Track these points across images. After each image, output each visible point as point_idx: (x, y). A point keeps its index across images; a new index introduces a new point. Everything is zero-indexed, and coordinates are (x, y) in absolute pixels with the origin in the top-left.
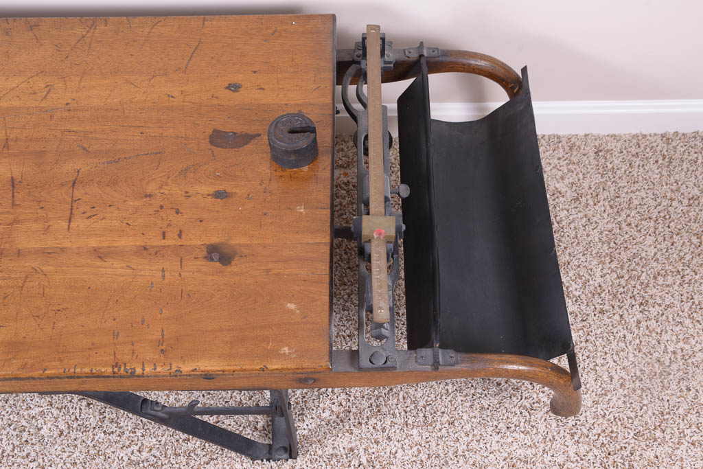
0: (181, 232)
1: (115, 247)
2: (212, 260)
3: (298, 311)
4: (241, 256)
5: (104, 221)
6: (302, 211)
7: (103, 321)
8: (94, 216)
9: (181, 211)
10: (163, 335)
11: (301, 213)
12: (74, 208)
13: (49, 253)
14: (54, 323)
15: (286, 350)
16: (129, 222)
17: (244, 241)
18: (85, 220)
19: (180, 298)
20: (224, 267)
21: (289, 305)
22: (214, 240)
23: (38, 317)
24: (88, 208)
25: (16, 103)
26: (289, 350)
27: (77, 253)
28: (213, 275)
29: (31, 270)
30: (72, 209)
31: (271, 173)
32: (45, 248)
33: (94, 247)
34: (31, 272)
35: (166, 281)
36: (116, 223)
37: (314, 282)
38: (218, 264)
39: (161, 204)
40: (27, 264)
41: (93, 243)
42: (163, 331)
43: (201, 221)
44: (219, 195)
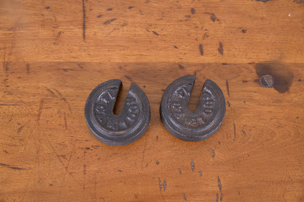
0: (221, 45)
1: (146, 64)
2: (264, 84)
4: (300, 80)
5: (125, 28)
7: (144, 165)
8: (112, 20)
9: (218, 16)
10: (220, 186)
12: (87, 9)
13: (65, 70)
14: (85, 166)
16: (156, 30)
18: (102, 26)
19: (233, 135)
20: (281, 95)
22: (264, 57)
23: (64, 157)
24: (103, 11)
27: (99, 71)
28: (270, 105)
29: (46, 92)
30: (84, 11)
32: (59, 63)
33: (118, 63)
34: (47, 95)
36: (141, 32)
38: (273, 91)
39: (192, 6)
40: (41, 85)
42: (219, 180)
43: (244, 31)
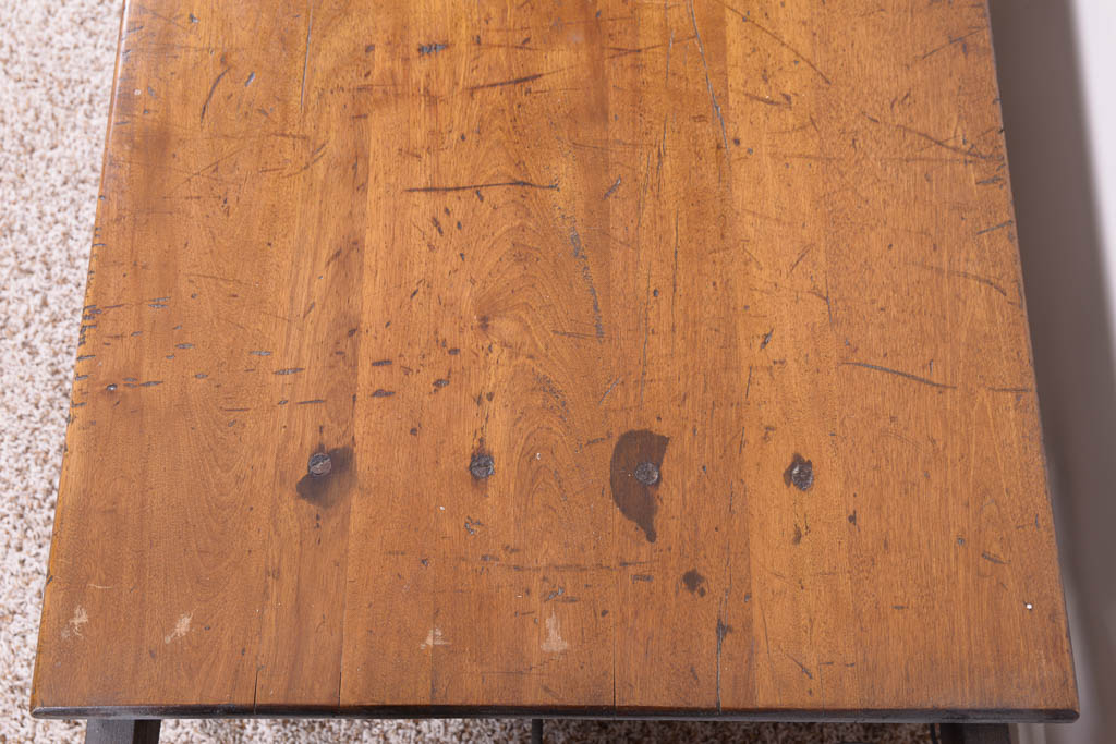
0: (389, 394)
1: (360, 279)
2: (314, 460)
3: (168, 640)
4: (318, 517)
5: (425, 248)
6: (430, 641)
7: (192, 278)
8: (440, 230)
9: (443, 391)
10: (148, 384)
11: (423, 640)
12: (460, 193)
13: (355, 167)
14: (199, 198)
15: (81, 618)
16: (420, 295)
17: (357, 521)
18: (429, 215)
19: (228, 407)
20: (294, 485)
21: (187, 620)
22: (363, 462)
23: (216, 170)
24: (458, 216)
25: (736, 50)
26: (81, 624)
27: (351, 213)
28: (277, 465)
29: (319, 143)
30: (457, 189)
31: (538, 569)
32: (367, 159)
33: (363, 239)
34: (314, 144)
35: (272, 378)
36: (419, 271)
37: (237, 671)
38: (303, 473)
39: (463, 350)
40: (333, 135)
41: (373, 238)
42: (157, 383)
43: (413, 431)
44: (480, 462)
